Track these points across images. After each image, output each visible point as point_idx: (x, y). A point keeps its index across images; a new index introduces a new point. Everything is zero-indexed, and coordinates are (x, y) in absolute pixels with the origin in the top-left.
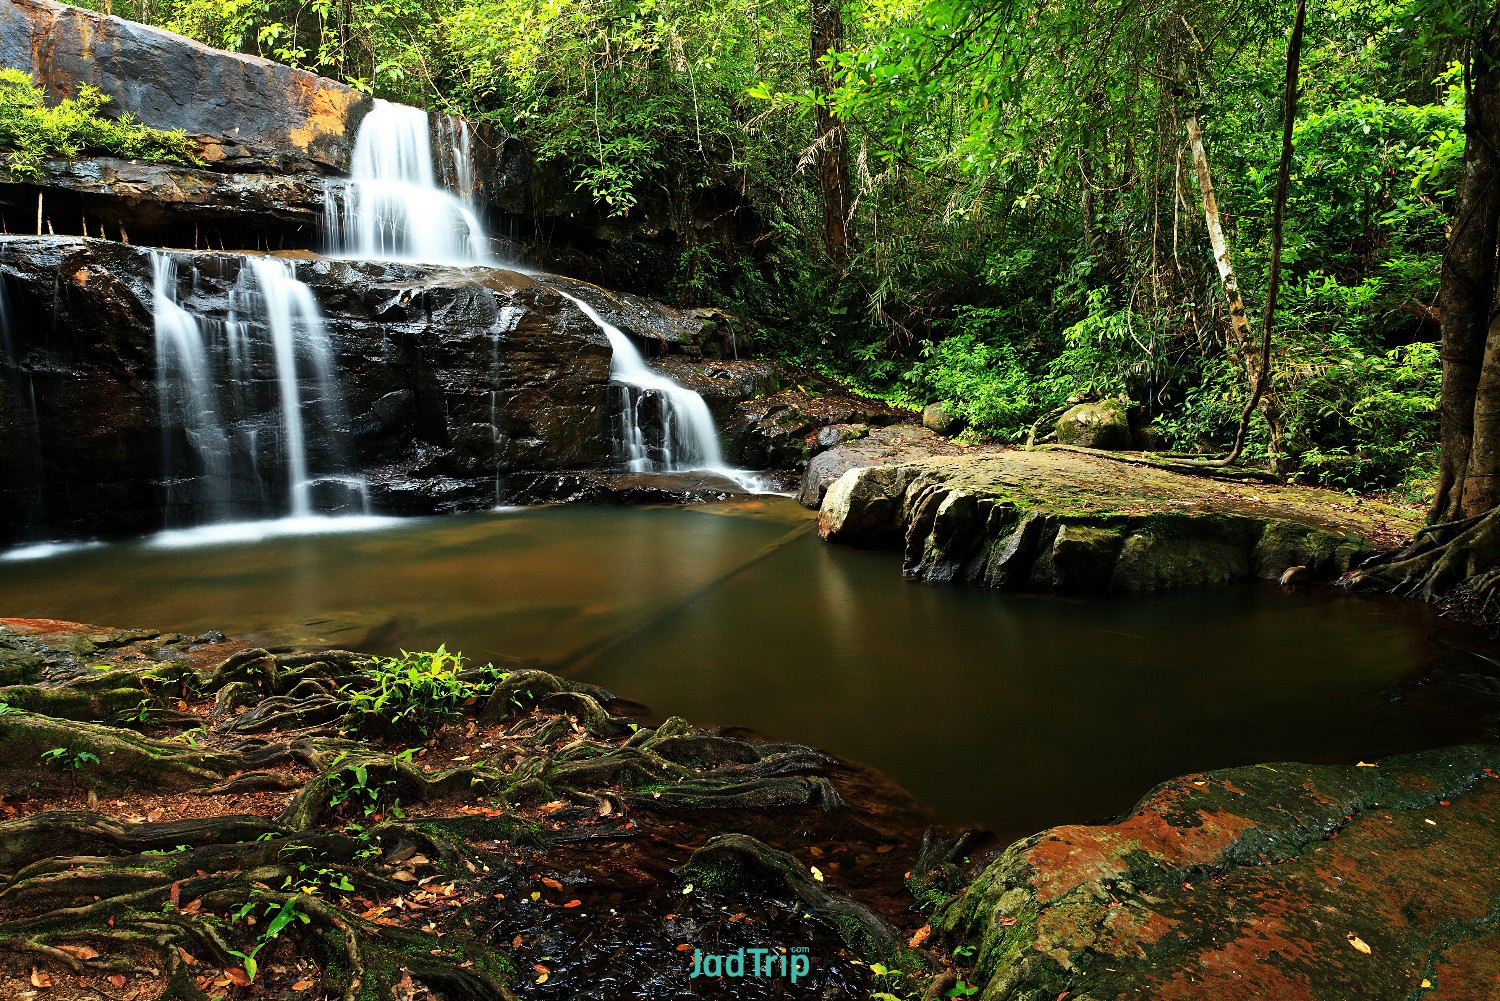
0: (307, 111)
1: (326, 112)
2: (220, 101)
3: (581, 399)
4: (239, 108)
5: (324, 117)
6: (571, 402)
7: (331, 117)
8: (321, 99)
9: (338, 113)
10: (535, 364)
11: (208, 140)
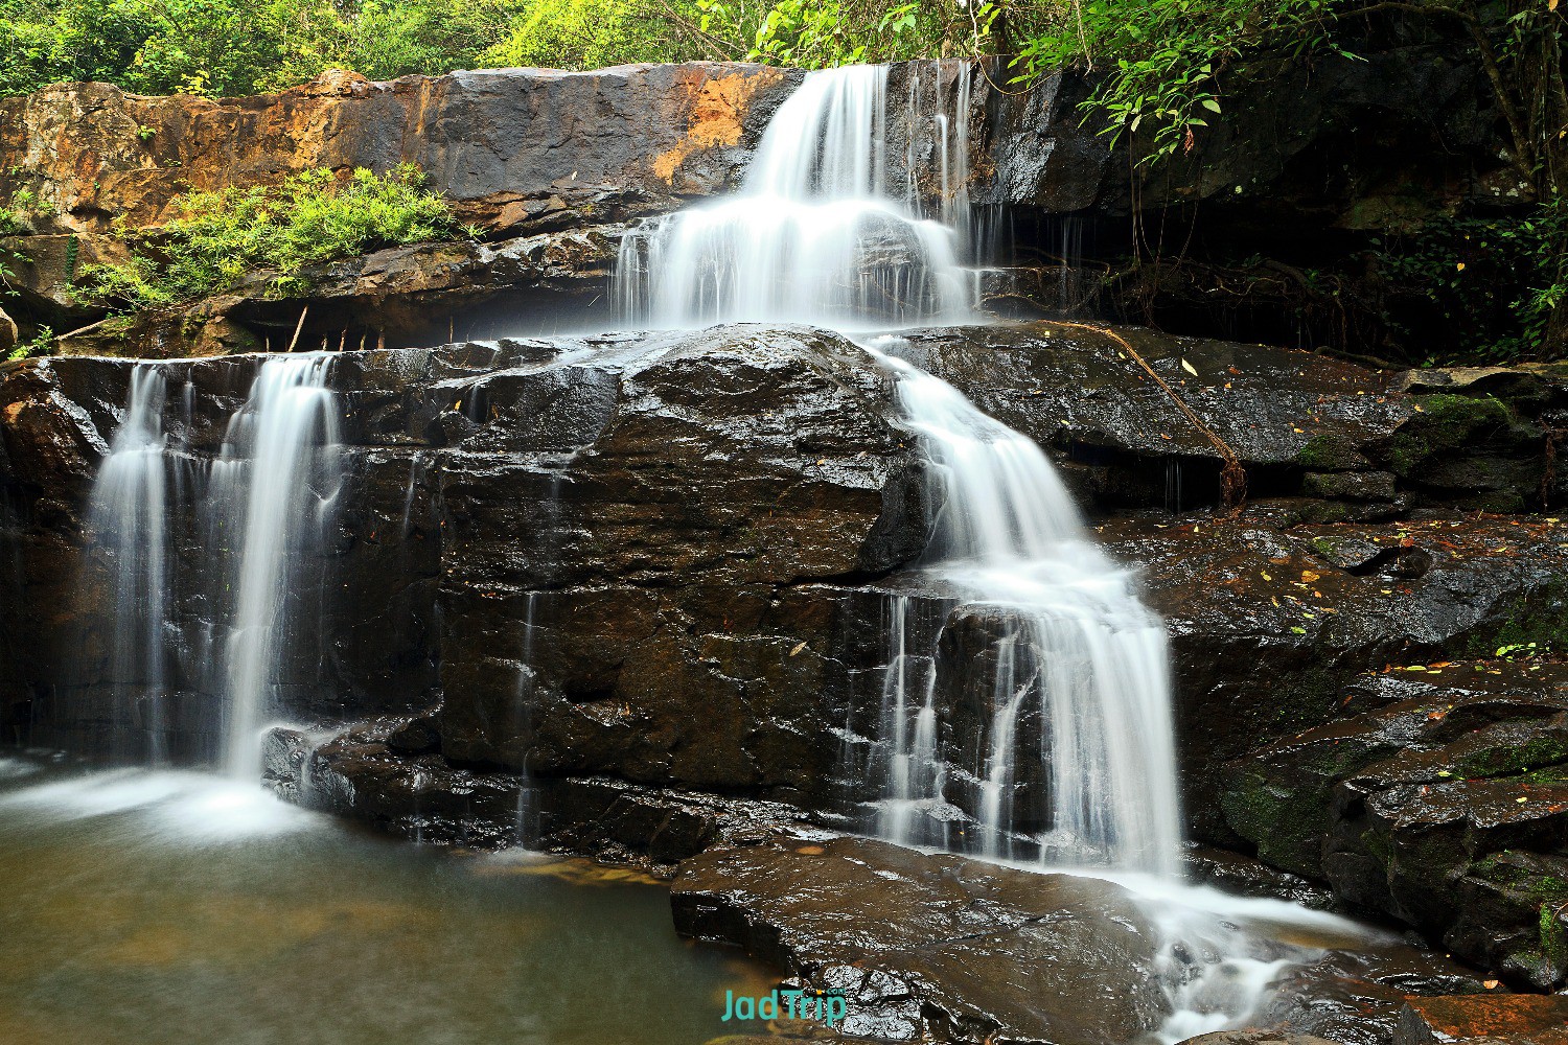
0: (686, 121)
1: (715, 114)
2: (554, 142)
3: (768, 619)
4: (583, 144)
5: (712, 122)
6: (739, 627)
7: (723, 119)
8: (707, 97)
9: (731, 111)
10: (653, 530)
11: (506, 197)
